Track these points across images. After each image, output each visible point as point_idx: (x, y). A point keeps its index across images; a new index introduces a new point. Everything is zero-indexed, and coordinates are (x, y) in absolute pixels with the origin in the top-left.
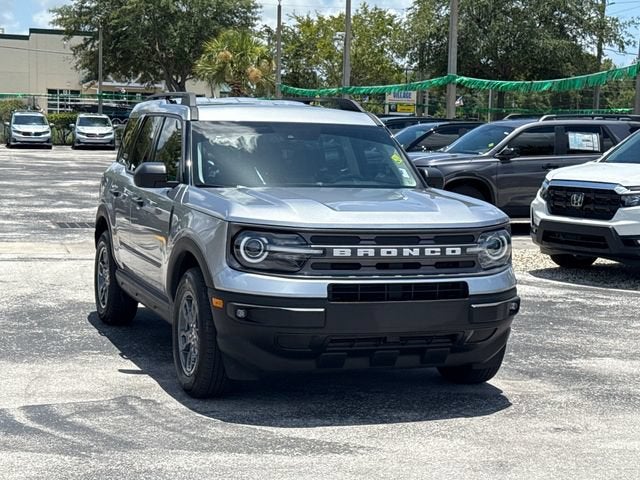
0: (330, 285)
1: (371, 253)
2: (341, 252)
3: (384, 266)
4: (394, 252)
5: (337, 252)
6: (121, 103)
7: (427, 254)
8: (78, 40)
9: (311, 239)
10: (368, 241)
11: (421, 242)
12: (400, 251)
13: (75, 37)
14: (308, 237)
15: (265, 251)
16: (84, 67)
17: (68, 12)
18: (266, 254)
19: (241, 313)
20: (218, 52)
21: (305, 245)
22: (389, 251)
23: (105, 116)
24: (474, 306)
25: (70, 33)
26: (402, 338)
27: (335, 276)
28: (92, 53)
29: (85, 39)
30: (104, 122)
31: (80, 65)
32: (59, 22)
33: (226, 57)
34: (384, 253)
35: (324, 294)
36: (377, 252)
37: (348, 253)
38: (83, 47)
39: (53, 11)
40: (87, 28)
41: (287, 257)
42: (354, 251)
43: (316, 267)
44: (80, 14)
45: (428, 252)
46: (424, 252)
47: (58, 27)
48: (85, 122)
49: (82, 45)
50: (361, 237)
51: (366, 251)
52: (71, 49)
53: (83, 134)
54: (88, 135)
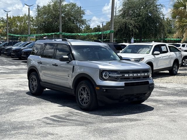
0: (125, 83)
2: (126, 75)
3: (134, 78)
11: (140, 72)
14: (119, 72)
18: (108, 76)
19: (105, 90)
21: (119, 74)
22: (135, 75)
24: (150, 86)
27: (126, 81)
35: (124, 85)
36: (133, 75)
37: (128, 75)
41: (115, 77)
43: (121, 79)
45: (142, 75)
50: (130, 72)
51: (131, 75)
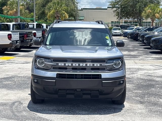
0: (57, 74)
1: (70, 65)
2: (61, 64)
3: (75, 69)
4: (77, 65)
5: (60, 64)
6: (128, 24)
7: (88, 65)
8: (115, 9)
9: (53, 60)
10: (70, 61)
11: (87, 62)
12: (79, 64)
13: (114, 8)
15: (44, 63)
16: (116, 16)
17: (113, 2)
18: (44, 64)
20: (147, 10)
21: (52, 62)
22: (76, 64)
23: (120, 28)
24: (103, 82)
25: (113, 8)
26: (81, 90)
27: (59, 71)
28: (118, 12)
29: (116, 9)
30: (119, 29)
31: (115, 15)
32: (110, 5)
33: (150, 11)
34: (74, 65)
35: (56, 77)
36: (72, 64)
37: (63, 64)
38: (116, 11)
39: (109, 2)
40: (117, 6)
42: (65, 64)
43: (54, 68)
44: (115, 2)
46: (87, 65)
47: (110, 6)
48: (114, 29)
49: (115, 10)
50: (68, 60)
51: (68, 64)
52: (113, 11)
53: (114, 32)
54: (115, 32)
